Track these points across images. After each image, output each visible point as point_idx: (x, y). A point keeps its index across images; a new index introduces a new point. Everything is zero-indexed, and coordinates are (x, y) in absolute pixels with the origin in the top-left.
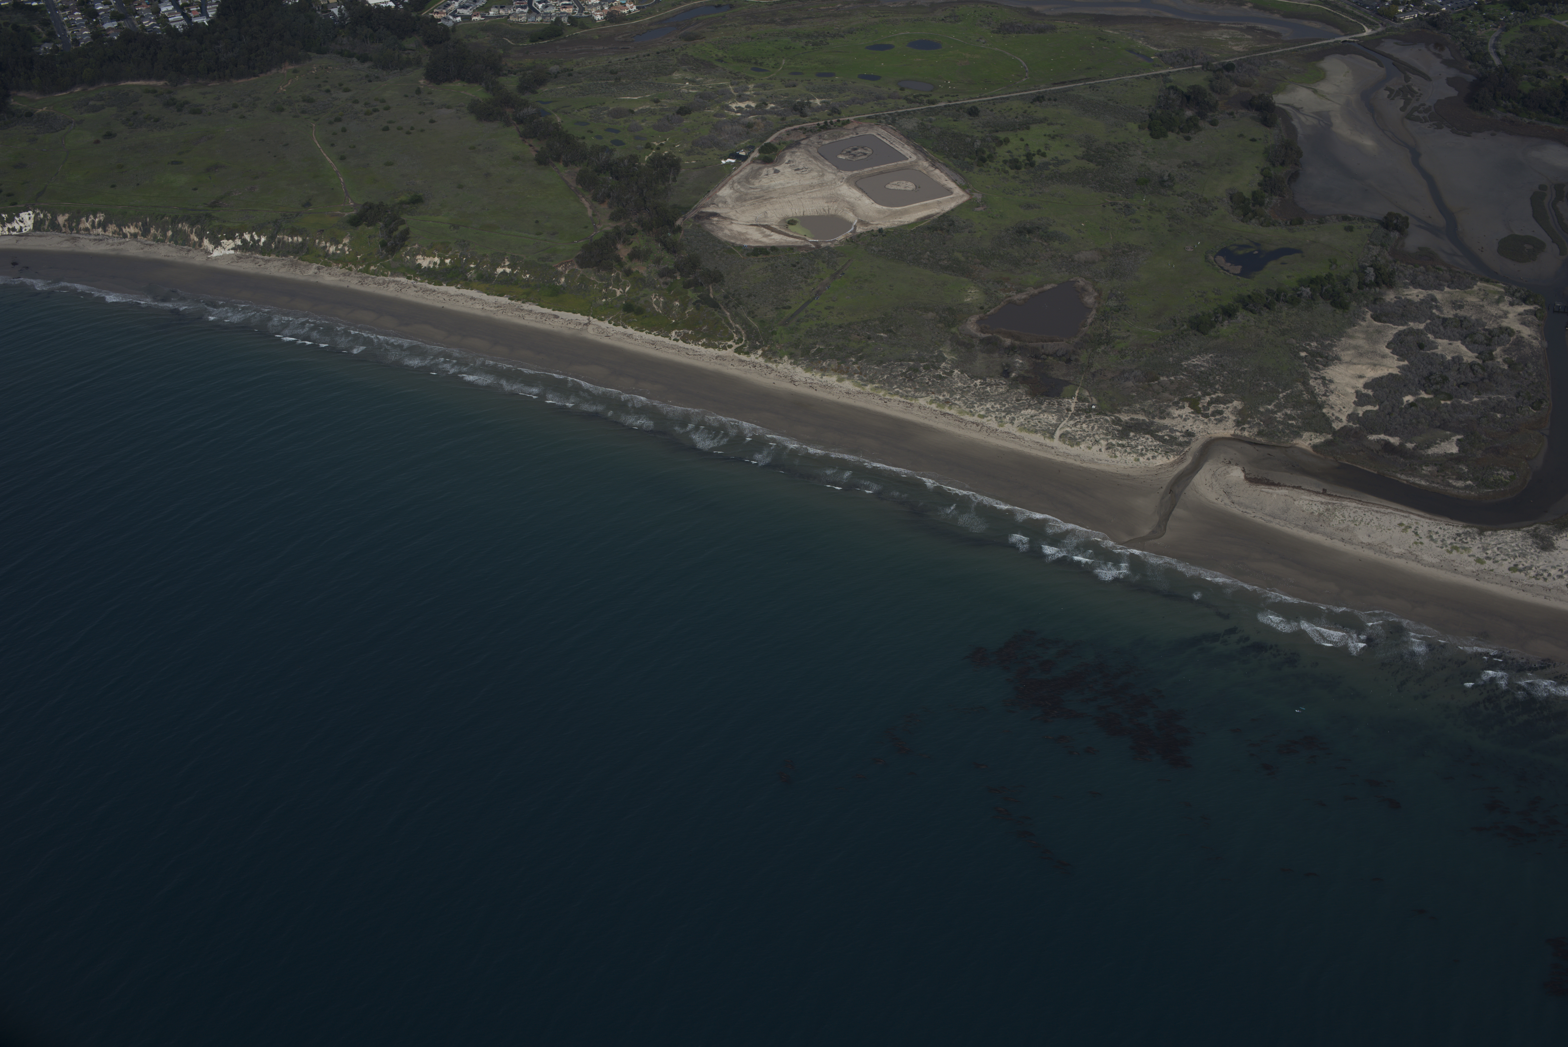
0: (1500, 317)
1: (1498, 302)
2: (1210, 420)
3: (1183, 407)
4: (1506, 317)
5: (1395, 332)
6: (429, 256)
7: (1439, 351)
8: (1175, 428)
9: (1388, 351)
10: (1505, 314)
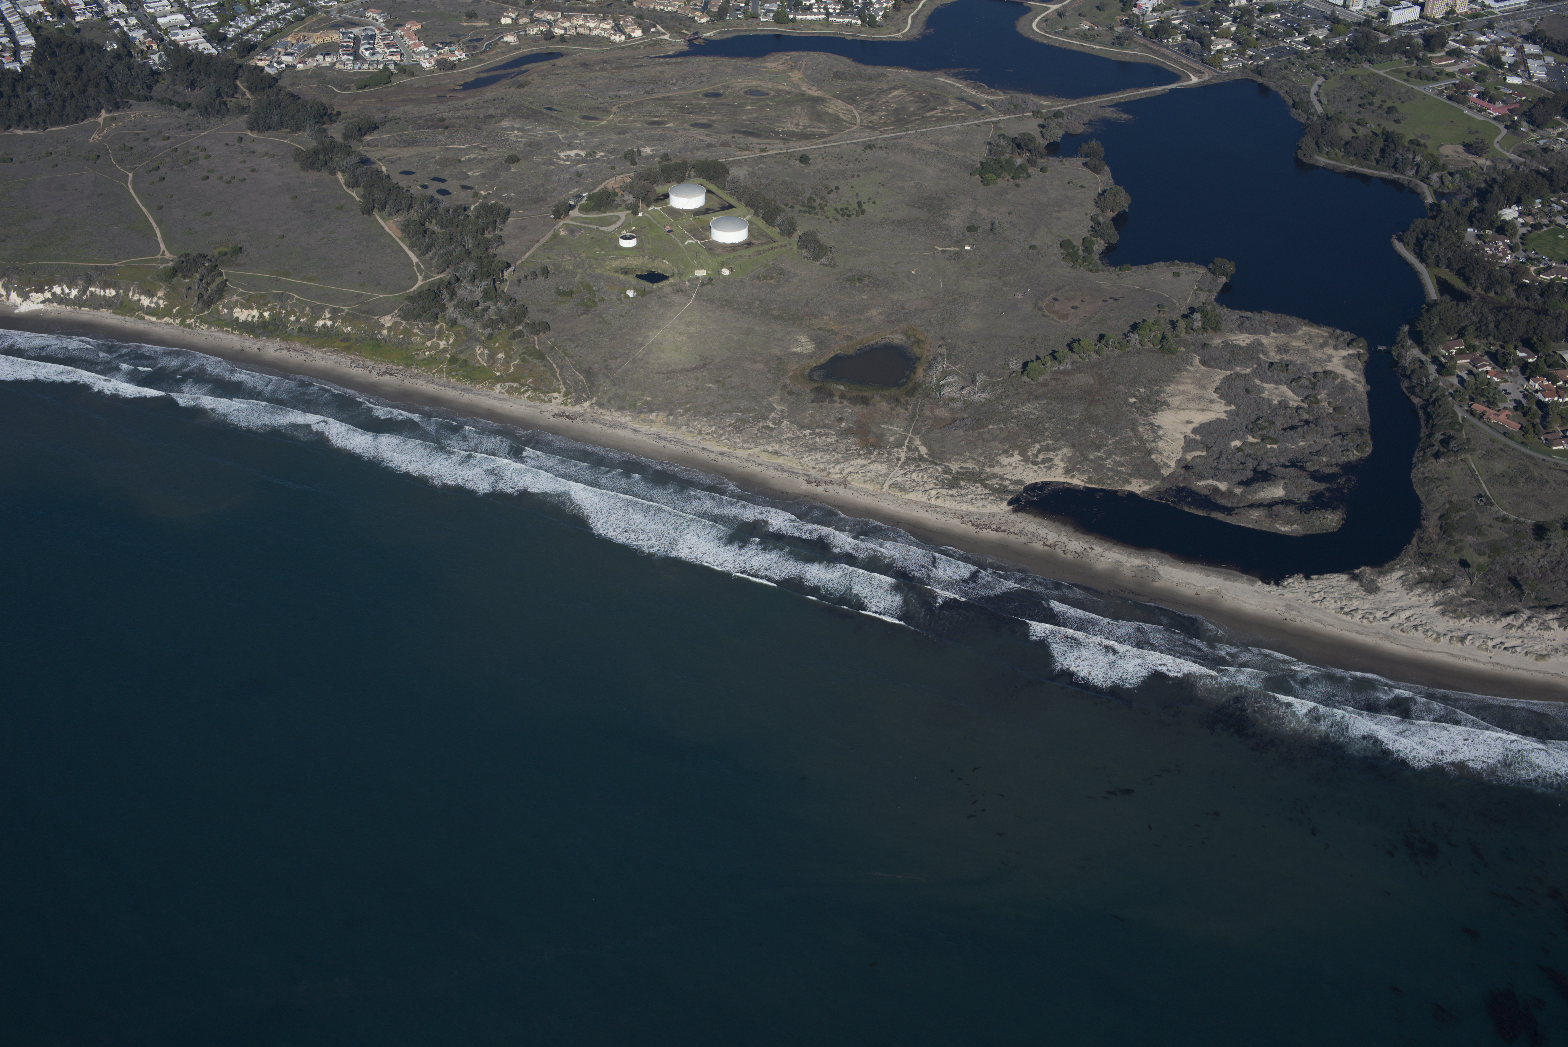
0: (1325, 361)
1: (1322, 346)
2: (1040, 467)
3: (1012, 455)
4: (1330, 361)
5: (1221, 377)
6: (246, 309)
7: (1265, 395)
8: (1005, 476)
9: (1215, 396)
10: (1330, 358)
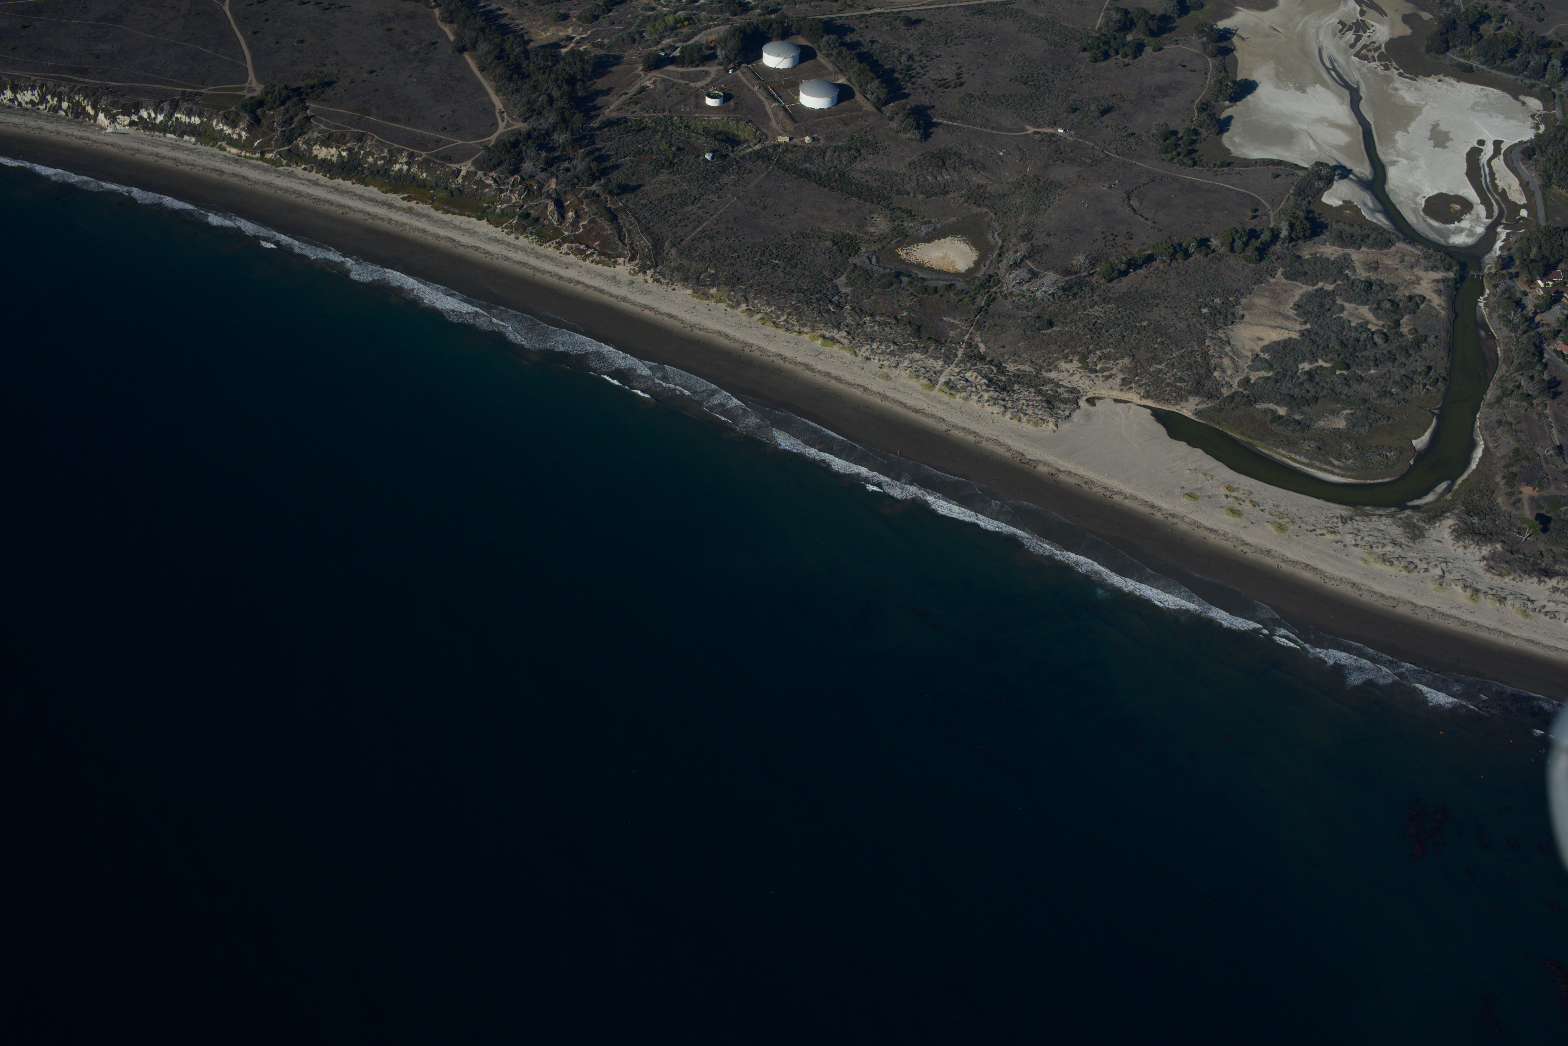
0: (1413, 283)
1: (1413, 266)
2: (1097, 376)
3: (1071, 361)
4: (1419, 284)
5: (1301, 292)
6: (326, 147)
7: (1344, 315)
8: (1061, 383)
9: (1292, 313)
10: (1418, 280)
